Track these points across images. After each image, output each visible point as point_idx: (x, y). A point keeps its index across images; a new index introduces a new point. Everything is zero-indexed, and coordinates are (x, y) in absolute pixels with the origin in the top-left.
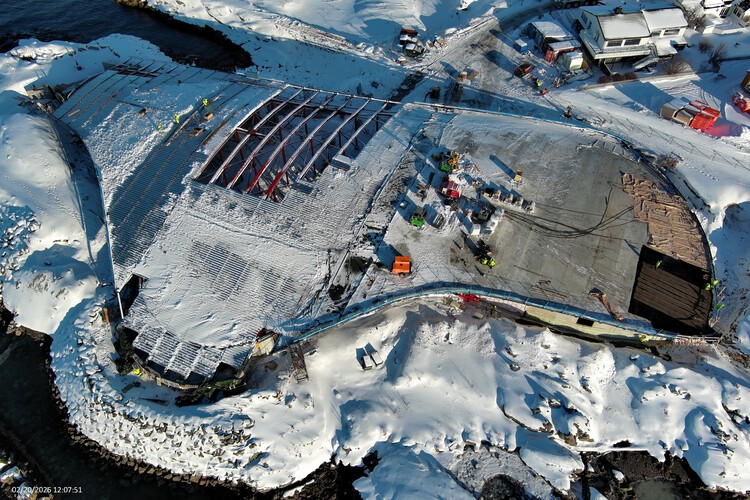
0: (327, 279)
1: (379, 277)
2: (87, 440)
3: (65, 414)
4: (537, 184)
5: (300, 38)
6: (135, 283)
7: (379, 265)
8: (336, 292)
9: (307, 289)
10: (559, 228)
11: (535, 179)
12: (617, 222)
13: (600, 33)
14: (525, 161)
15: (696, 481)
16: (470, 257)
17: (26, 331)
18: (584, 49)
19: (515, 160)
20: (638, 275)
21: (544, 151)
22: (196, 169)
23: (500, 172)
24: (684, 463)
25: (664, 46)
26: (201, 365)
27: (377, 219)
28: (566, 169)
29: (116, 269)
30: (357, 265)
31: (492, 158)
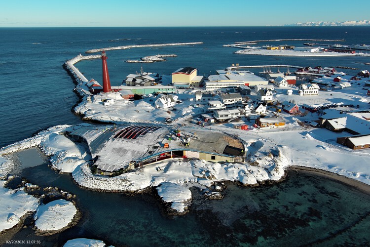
0: (148, 151)
1: (161, 149)
2: (84, 187)
3: (78, 184)
4: (200, 136)
5: (137, 122)
6: (97, 157)
7: (161, 147)
8: (150, 152)
9: (143, 152)
10: (206, 142)
13: (218, 114)
15: (242, 184)
16: (183, 145)
17: (64, 173)
18: (214, 118)
19: (195, 133)
20: (225, 149)
22: (113, 136)
23: (191, 134)
24: (239, 182)
25: (235, 116)
26: (115, 169)
27: (160, 140)
28: (208, 135)
29: (92, 155)
30: (156, 147)
31: (189, 132)
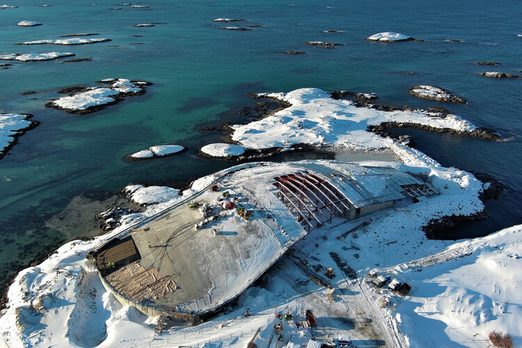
4: (206, 239)
10: (180, 232)
11: (210, 240)
12: (159, 257)
14: (223, 245)
19: (227, 241)
20: (136, 247)
21: (224, 261)
23: (225, 230)
28: (205, 260)
31: (235, 233)
